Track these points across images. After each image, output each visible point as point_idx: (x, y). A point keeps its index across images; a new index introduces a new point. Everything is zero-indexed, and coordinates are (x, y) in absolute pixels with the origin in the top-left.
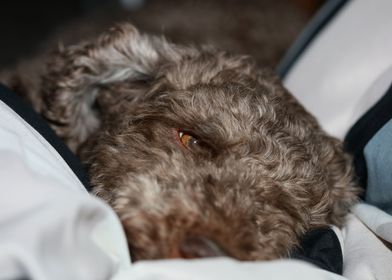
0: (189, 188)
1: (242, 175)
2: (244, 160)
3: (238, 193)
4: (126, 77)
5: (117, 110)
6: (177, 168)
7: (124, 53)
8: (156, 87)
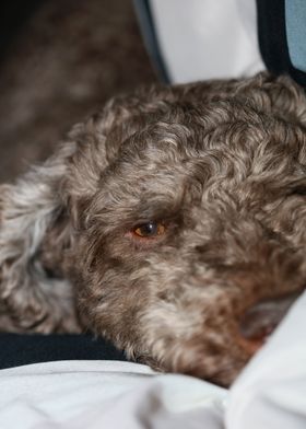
0: (193, 280)
1: (219, 211)
2: (205, 197)
3: (233, 230)
4: (44, 228)
5: (69, 265)
6: (167, 269)
7: (19, 215)
8: (75, 212)
